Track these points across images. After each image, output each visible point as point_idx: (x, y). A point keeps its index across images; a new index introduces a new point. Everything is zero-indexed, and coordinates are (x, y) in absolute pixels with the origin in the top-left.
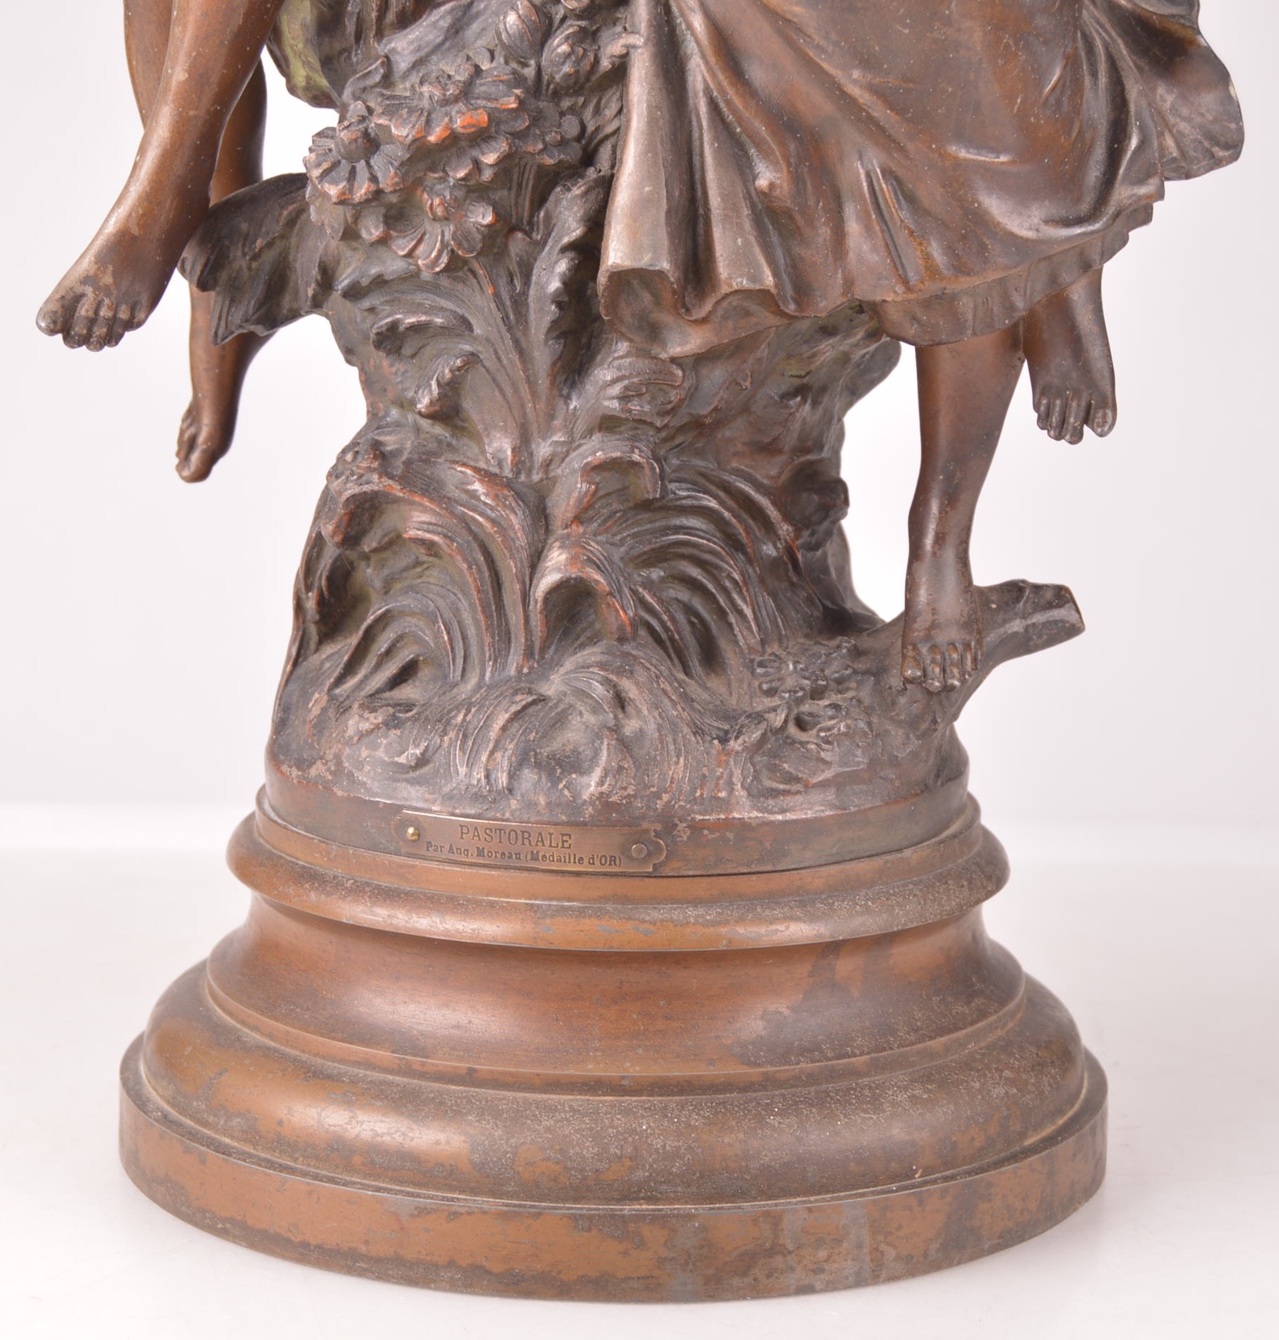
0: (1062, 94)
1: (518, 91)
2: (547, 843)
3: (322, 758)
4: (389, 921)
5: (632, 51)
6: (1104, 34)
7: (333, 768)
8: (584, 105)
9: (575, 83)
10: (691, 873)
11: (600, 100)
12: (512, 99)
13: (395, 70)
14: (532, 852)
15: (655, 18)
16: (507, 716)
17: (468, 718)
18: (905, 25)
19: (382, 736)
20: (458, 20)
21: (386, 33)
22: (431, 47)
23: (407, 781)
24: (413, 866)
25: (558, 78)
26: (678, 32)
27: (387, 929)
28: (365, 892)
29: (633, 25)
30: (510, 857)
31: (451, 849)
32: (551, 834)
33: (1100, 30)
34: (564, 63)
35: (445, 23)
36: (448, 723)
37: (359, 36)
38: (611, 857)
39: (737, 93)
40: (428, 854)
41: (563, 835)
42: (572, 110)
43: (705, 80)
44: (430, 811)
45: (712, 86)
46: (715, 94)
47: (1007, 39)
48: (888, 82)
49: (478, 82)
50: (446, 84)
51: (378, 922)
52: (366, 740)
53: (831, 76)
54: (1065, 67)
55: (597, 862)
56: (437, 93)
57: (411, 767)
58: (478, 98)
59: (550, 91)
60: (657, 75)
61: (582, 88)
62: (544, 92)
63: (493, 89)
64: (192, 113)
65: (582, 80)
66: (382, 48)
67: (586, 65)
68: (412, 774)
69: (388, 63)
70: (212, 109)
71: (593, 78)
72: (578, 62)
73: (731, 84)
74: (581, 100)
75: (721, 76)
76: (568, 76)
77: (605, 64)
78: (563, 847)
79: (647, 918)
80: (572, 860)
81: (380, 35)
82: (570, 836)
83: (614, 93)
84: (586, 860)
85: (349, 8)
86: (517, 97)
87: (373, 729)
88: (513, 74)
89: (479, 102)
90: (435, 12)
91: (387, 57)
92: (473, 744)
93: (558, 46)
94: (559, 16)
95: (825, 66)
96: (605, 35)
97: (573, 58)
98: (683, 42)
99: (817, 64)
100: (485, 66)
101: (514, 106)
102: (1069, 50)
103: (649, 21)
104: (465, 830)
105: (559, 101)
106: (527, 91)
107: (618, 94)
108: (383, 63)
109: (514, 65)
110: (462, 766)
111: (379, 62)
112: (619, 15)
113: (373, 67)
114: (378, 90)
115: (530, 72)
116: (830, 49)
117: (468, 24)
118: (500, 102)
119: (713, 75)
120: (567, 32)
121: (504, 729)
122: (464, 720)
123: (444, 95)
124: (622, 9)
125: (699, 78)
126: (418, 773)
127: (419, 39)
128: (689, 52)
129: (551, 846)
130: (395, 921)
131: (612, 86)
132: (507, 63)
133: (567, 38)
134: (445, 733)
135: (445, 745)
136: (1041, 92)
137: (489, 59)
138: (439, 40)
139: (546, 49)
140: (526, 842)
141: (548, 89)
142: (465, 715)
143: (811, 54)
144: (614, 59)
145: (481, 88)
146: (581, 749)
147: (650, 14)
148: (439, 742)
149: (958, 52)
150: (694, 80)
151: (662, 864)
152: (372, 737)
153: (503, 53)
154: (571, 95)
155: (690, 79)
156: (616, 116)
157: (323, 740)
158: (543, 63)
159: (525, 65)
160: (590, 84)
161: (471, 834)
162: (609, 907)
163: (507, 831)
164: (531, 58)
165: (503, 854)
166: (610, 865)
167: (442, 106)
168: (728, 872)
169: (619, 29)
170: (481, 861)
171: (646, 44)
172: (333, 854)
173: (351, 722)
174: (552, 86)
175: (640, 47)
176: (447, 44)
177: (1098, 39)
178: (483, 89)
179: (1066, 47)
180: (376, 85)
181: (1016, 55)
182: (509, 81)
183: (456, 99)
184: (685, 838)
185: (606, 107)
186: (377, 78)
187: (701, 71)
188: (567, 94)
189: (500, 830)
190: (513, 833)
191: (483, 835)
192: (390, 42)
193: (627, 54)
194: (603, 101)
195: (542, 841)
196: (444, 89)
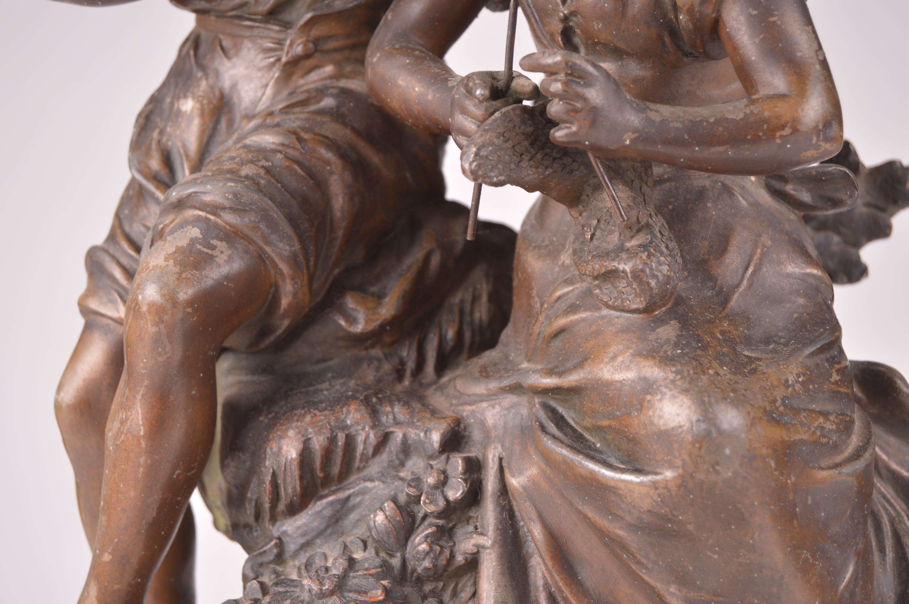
0: (855, 586)
1: (385, 582)
5: (481, 550)
6: (889, 508)
8: (444, 589)
9: (435, 574)
11: (457, 584)
12: (380, 592)
13: (287, 549)
15: (501, 522)
18: (715, 552)
20: (338, 511)
21: (279, 518)
22: (314, 533)
25: (419, 570)
26: (521, 533)
29: (482, 526)
33: (887, 505)
34: (424, 559)
35: (328, 512)
37: (258, 516)
39: (571, 592)
42: (433, 593)
43: (544, 577)
45: (550, 582)
46: (553, 589)
47: (805, 554)
48: (701, 596)
49: (351, 574)
50: (324, 578)
53: (653, 588)
54: (857, 563)
56: (315, 588)
58: (350, 591)
59: (414, 578)
60: (503, 574)
61: (441, 576)
62: (409, 579)
63: (364, 582)
64: (116, 587)
65: (440, 571)
66: (276, 531)
67: (442, 561)
69: (280, 544)
70: (133, 582)
71: (450, 569)
72: (436, 558)
73: (566, 585)
74: (441, 584)
75: (557, 578)
76: (426, 569)
77: (460, 559)
81: (274, 519)
83: (469, 580)
85: (249, 495)
86: (385, 589)
88: (381, 566)
89: (351, 595)
90: (319, 503)
91: (279, 539)
93: (420, 544)
94: (421, 515)
95: (646, 578)
96: (460, 532)
97: (432, 555)
98: (525, 542)
99: (640, 576)
100: (358, 555)
101: (381, 598)
102: (861, 546)
103: (496, 525)
105: (422, 585)
106: (394, 580)
107: (472, 580)
108: (276, 544)
109: (383, 554)
111: (273, 543)
112: (471, 514)
113: (269, 546)
114: (273, 566)
115: (396, 562)
116: (650, 566)
117: (346, 515)
118: (369, 595)
119: (552, 576)
120: (427, 532)
123: (321, 590)
124: (474, 509)
125: (540, 575)
127: (305, 525)
128: (531, 551)
131: (466, 574)
132: (377, 554)
133: (427, 537)
136: (836, 591)
137: (363, 548)
138: (322, 527)
139: (409, 544)
141: (412, 576)
143: (634, 567)
144: (467, 555)
145: (354, 581)
147: (496, 519)
149: (761, 572)
150: (535, 576)
153: (374, 545)
154: (432, 581)
155: (532, 574)
156: (470, 599)
158: (407, 556)
159: (392, 556)
160: (447, 573)
164: (396, 552)
167: (319, 599)
169: (471, 528)
171: (493, 545)
174: (415, 575)
175: (488, 548)
176: (329, 531)
177: (885, 516)
178: (355, 581)
179: (858, 544)
180: (271, 562)
181: (813, 565)
182: (377, 573)
183: (332, 593)
185: (462, 590)
186: (271, 557)
187: (541, 569)
188: (428, 580)
192: (282, 525)
193: (478, 552)
194: (460, 586)
196: (321, 584)
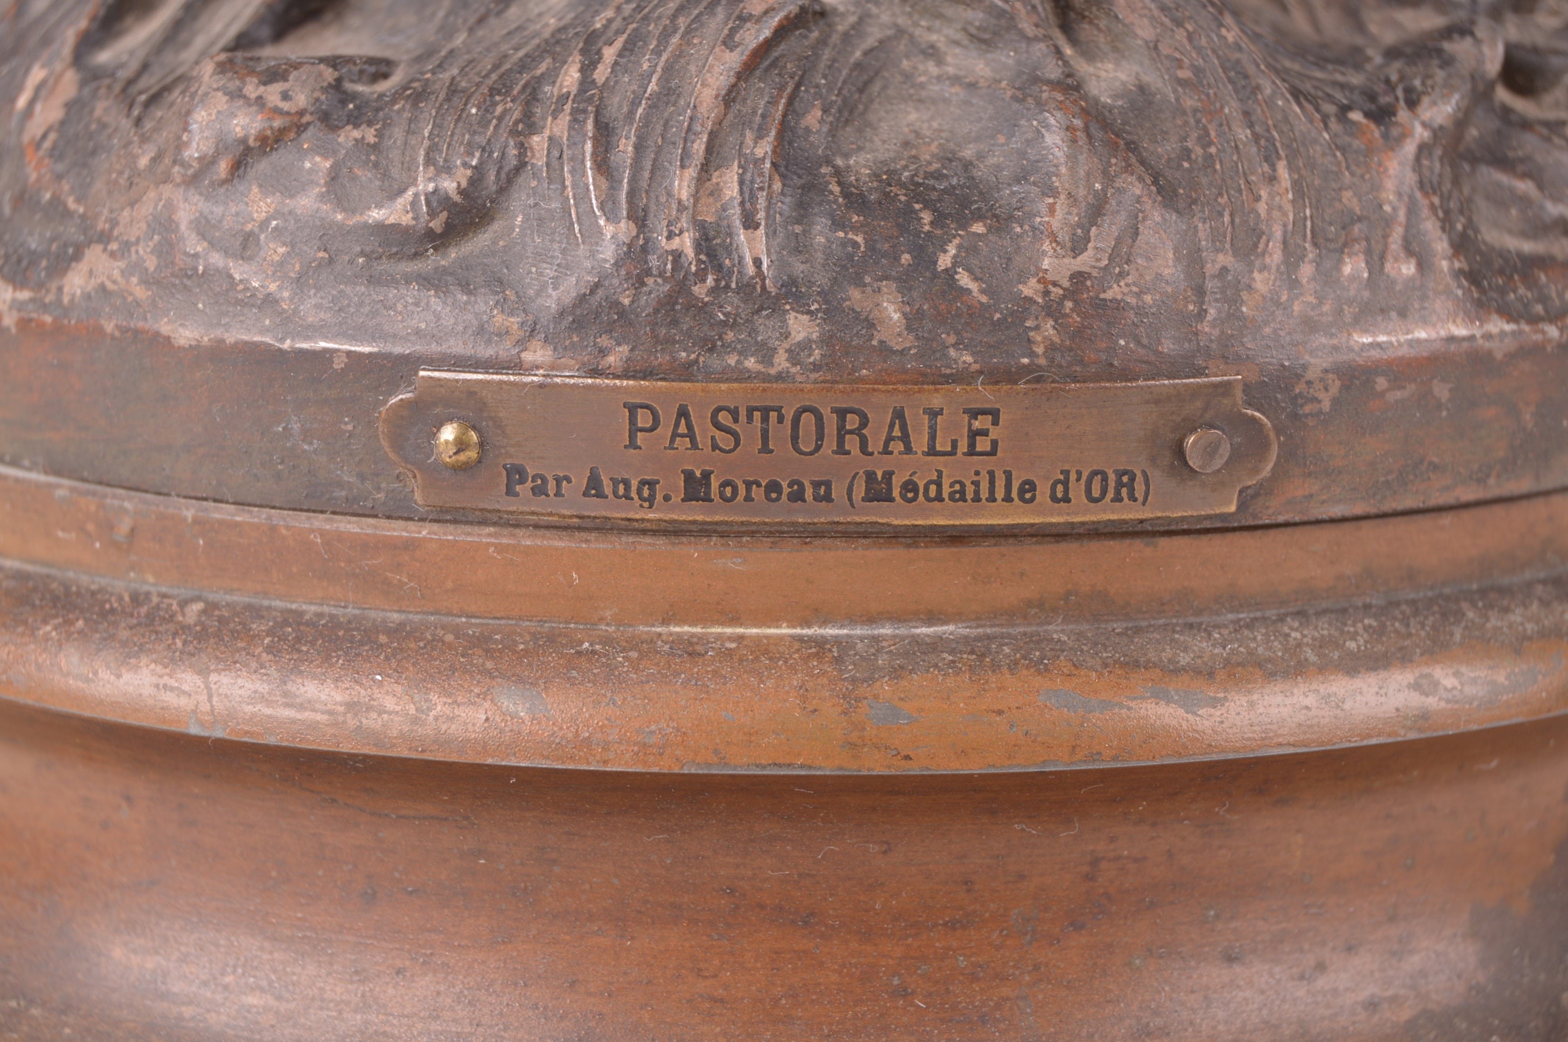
2: (920, 443)
3: (104, 238)
4: (352, 722)
7: (151, 263)
10: (1337, 511)
14: (870, 476)
16: (734, 59)
17: (601, 74)
19: (314, 150)
23: (426, 281)
24: (410, 545)
27: (346, 748)
28: (253, 638)
30: (797, 496)
31: (594, 486)
32: (934, 414)
36: (532, 94)
38: (1120, 474)
40: (511, 505)
41: (974, 414)
44: (516, 366)
51: (313, 726)
52: (263, 166)
55: (1077, 491)
57: (430, 235)
68: (433, 261)
78: (972, 452)
79: (1184, 659)
80: (1000, 493)
82: (995, 414)
84: (1043, 492)
87: (282, 131)
92: (639, 148)
104: (644, 419)
110: (612, 217)
121: (729, 98)
122: (586, 82)
126: (453, 253)
129: (932, 451)
130: (372, 721)
134: (529, 125)
135: (540, 160)
140: (852, 443)
142: (587, 69)
146: (968, 153)
148: (513, 152)
151: (1264, 489)
152: (281, 157)
157: (99, 185)
161: (665, 430)
162: (1057, 630)
163: (789, 414)
165: (774, 487)
166: (1118, 499)
168: (1433, 502)
170: (696, 514)
172: (124, 526)
173: (200, 116)
184: (1326, 405)
189: (765, 411)
190: (808, 419)
191: (704, 431)
195: (905, 438)
